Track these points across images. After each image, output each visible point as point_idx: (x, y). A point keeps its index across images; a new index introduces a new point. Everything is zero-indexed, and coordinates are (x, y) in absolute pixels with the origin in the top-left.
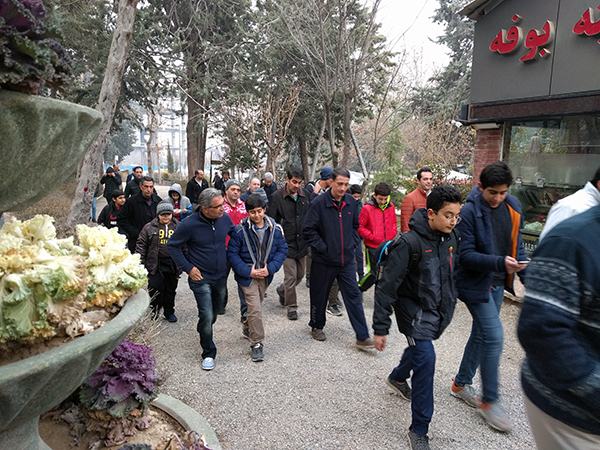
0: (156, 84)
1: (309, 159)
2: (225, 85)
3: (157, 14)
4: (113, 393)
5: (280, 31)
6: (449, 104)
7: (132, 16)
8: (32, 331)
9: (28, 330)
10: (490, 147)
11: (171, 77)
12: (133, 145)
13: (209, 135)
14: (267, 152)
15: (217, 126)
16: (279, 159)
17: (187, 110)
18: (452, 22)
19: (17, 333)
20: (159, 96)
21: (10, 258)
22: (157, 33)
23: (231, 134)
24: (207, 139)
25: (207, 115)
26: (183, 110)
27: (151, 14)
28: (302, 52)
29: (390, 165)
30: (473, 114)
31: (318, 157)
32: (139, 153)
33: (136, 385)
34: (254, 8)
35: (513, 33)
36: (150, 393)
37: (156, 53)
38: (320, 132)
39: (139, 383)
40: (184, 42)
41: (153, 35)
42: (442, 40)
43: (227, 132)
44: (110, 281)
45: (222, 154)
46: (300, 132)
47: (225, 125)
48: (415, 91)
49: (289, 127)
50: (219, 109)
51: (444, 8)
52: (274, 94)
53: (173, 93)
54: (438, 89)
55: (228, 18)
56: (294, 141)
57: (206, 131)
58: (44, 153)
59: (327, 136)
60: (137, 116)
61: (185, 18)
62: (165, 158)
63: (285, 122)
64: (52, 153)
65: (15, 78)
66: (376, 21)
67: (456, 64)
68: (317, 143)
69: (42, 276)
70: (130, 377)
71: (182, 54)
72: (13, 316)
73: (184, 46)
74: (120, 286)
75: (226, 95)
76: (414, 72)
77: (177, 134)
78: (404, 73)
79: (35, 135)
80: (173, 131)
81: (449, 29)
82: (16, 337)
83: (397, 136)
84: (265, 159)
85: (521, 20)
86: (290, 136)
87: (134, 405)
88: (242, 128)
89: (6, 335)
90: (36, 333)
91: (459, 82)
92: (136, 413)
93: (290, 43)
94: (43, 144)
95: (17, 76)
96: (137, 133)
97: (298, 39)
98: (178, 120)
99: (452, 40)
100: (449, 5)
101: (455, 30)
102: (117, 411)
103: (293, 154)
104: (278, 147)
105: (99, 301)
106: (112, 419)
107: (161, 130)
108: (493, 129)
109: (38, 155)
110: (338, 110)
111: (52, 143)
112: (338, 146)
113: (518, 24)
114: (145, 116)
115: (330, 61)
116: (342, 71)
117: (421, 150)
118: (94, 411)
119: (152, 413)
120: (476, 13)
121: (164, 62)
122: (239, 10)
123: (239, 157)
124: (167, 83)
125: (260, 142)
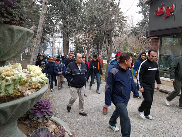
0: (54, 29)
1: (100, 50)
2: (74, 28)
3: (54, 8)
4: (39, 115)
5: (90, 11)
6: (143, 32)
7: (46, 8)
8: (13, 93)
9: (12, 93)
10: (155, 44)
11: (58, 26)
12: (48, 47)
13: (70, 43)
14: (87, 48)
15: (72, 41)
16: (91, 50)
17: (63, 36)
18: (143, 6)
19: (9, 94)
20: (55, 32)
21: (7, 72)
22: (54, 14)
23: (76, 43)
24: (69, 45)
25: (69, 38)
26: (62, 36)
27: (52, 8)
28: (97, 17)
29: (125, 51)
30: (150, 34)
31: (102, 49)
32: (49, 50)
33: (45, 113)
34: (82, 5)
35: (162, 8)
36: (50, 115)
37: (54, 20)
38: (103, 42)
39: (46, 112)
40: (62, 16)
41: (53, 14)
42: (140, 12)
43: (75, 42)
44: (36, 81)
45: (74, 49)
46: (97, 42)
47: (74, 40)
48: (132, 28)
49: (94, 40)
50: (72, 35)
51: (140, 2)
52: (89, 31)
53: (59, 31)
54: (139, 27)
55: (75, 8)
56: (95, 44)
57: (69, 43)
58: (17, 43)
59: (105, 43)
60: (48, 39)
61: (62, 9)
62: (57, 51)
63: (92, 39)
64: (19, 43)
65: (7, 20)
66: (119, 7)
67: (145, 19)
68: (102, 45)
69: (16, 77)
70: (44, 110)
71: (61, 20)
72: (8, 89)
73: (62, 17)
74: (39, 82)
75: (74, 31)
76: (132, 22)
77: (60, 44)
78: (129, 23)
79: (14, 37)
80: (59, 43)
81: (142, 9)
82: (9, 95)
83: (127, 42)
84: (87, 50)
85: (164, 4)
86: (94, 43)
87: (45, 119)
88: (79, 41)
89: (6, 94)
90: (14, 94)
91: (146, 25)
92: (45, 121)
93: (93, 15)
94: (16, 40)
95: (8, 19)
96: (49, 44)
97: (96, 14)
98: (61, 39)
99: (143, 12)
100: (142, 1)
101: (144, 9)
102: (40, 121)
103: (95, 48)
104: (90, 46)
105: (34, 87)
106: (39, 123)
107: (56, 43)
108: (156, 38)
109: (15, 43)
110: (108, 35)
111: (19, 40)
112: (109, 46)
113: (163, 6)
114: (51, 38)
115: (105, 20)
116: (109, 23)
117: (134, 46)
118: (33, 120)
119: (50, 122)
120: (150, 3)
121: (56, 22)
122: (78, 6)
123: (79, 50)
124: (57, 28)
125: (85, 45)
